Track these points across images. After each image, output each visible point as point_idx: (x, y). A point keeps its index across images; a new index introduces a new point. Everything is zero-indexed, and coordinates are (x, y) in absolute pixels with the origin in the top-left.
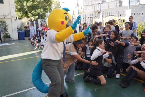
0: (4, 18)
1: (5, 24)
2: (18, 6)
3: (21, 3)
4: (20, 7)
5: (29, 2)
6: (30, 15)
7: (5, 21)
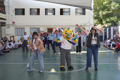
0: (85, 25)
3: (97, 12)
4: (96, 16)
5: (104, 11)
6: (104, 22)
7: (85, 28)
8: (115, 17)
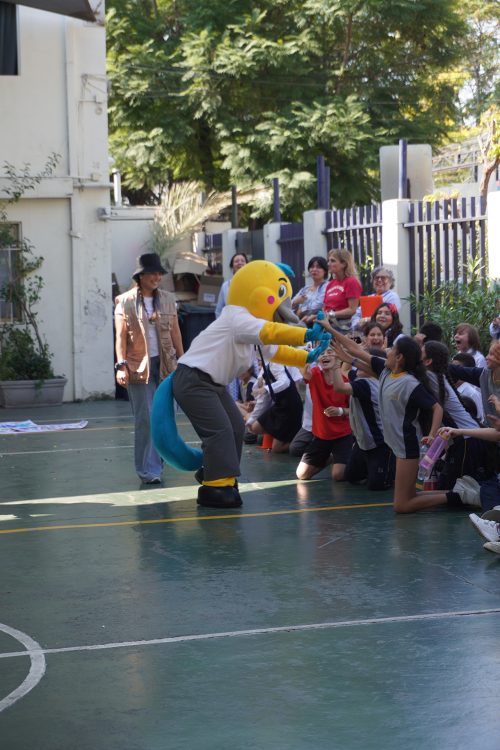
0: (17, 197)
1: (16, 255)
2: (131, 72)
3: (159, 44)
4: (145, 86)
5: (234, 36)
6: (233, 156)
7: (17, 226)
8: (351, 99)
